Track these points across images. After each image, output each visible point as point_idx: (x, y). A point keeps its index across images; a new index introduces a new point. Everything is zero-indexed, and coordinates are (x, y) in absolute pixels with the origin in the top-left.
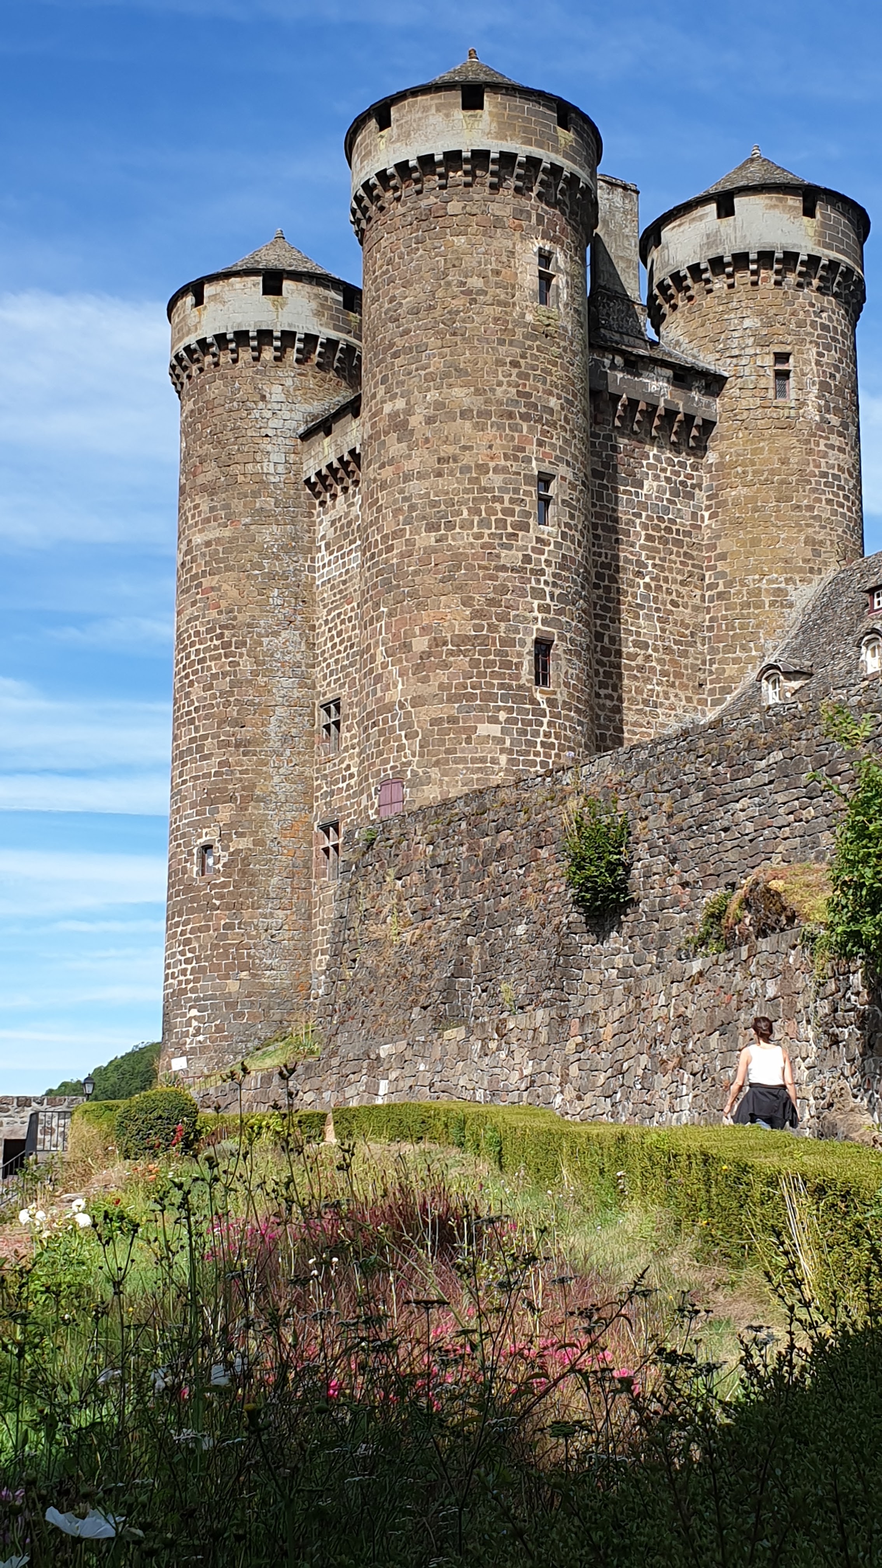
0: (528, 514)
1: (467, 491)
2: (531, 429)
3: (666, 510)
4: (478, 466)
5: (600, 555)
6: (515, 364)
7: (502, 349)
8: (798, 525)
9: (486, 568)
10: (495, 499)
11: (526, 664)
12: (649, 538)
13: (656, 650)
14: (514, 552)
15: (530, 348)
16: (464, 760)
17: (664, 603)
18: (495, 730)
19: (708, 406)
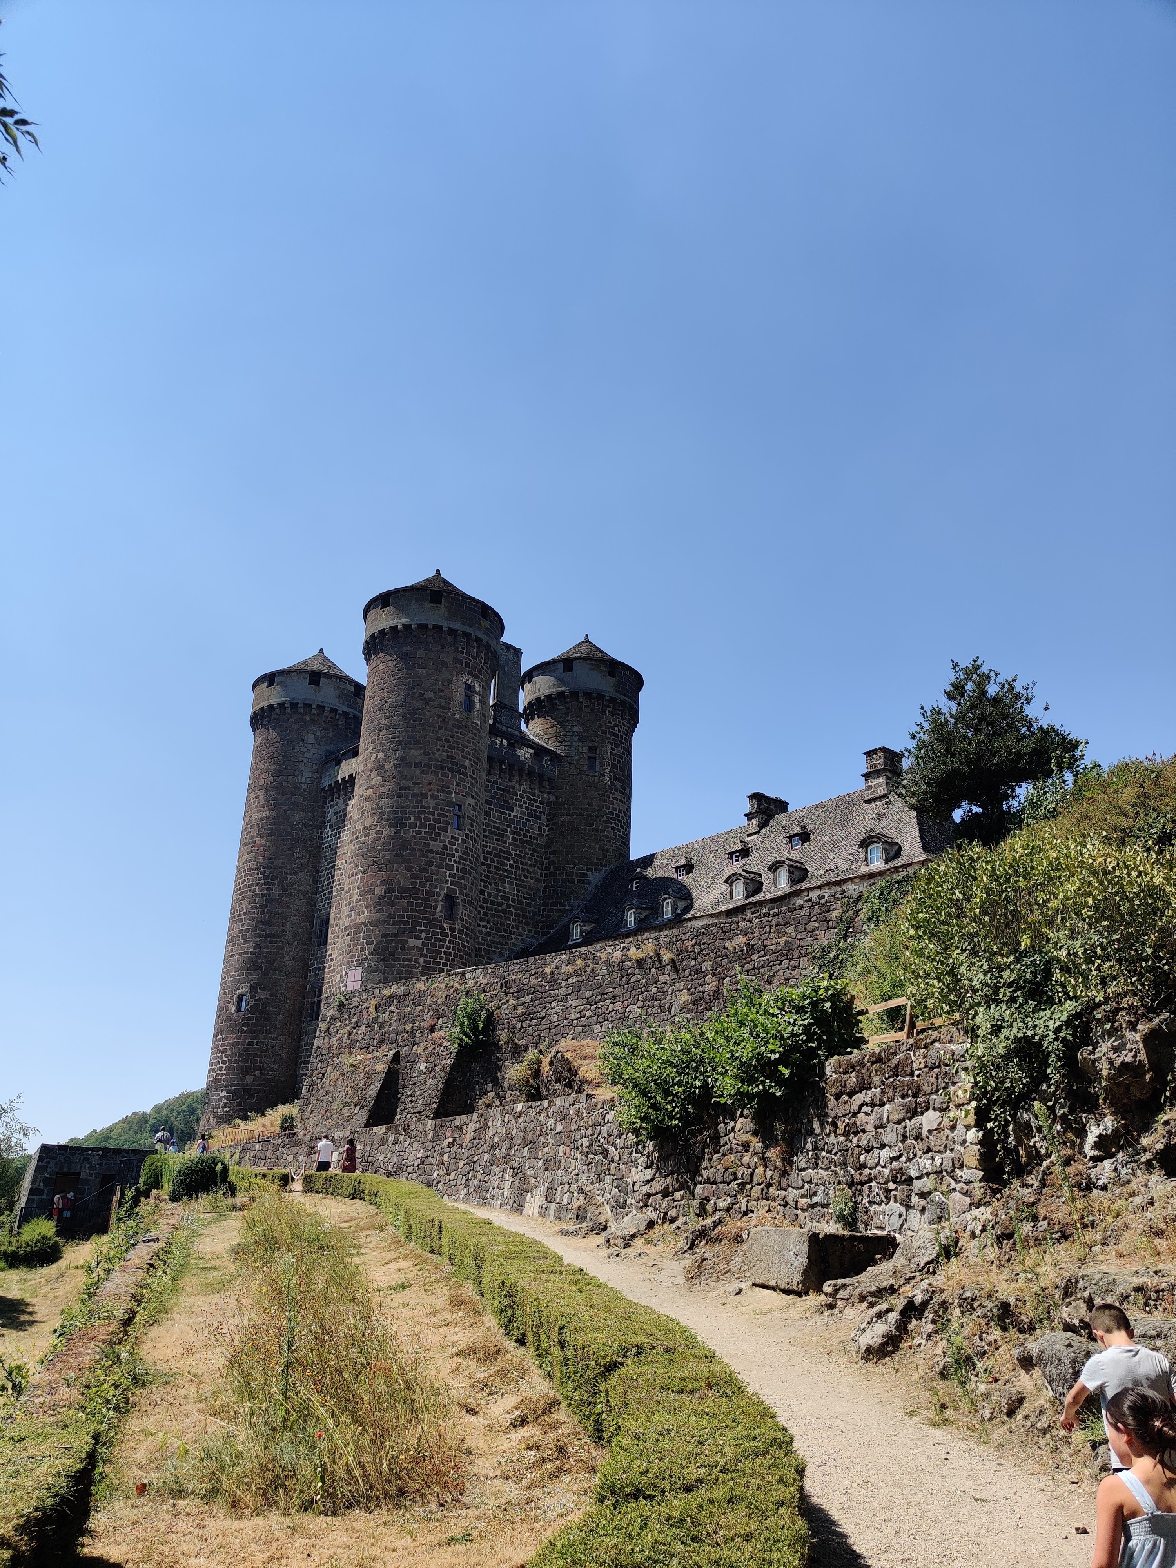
0: (448, 823)
1: (414, 807)
2: (453, 777)
3: (525, 824)
4: (421, 794)
5: (486, 847)
6: (447, 741)
7: (441, 732)
8: (596, 839)
9: (421, 851)
10: (430, 813)
11: (439, 906)
12: (514, 839)
13: (513, 901)
14: (438, 843)
15: (457, 732)
16: (399, 959)
17: (520, 876)
18: (419, 943)
19: (551, 770)
